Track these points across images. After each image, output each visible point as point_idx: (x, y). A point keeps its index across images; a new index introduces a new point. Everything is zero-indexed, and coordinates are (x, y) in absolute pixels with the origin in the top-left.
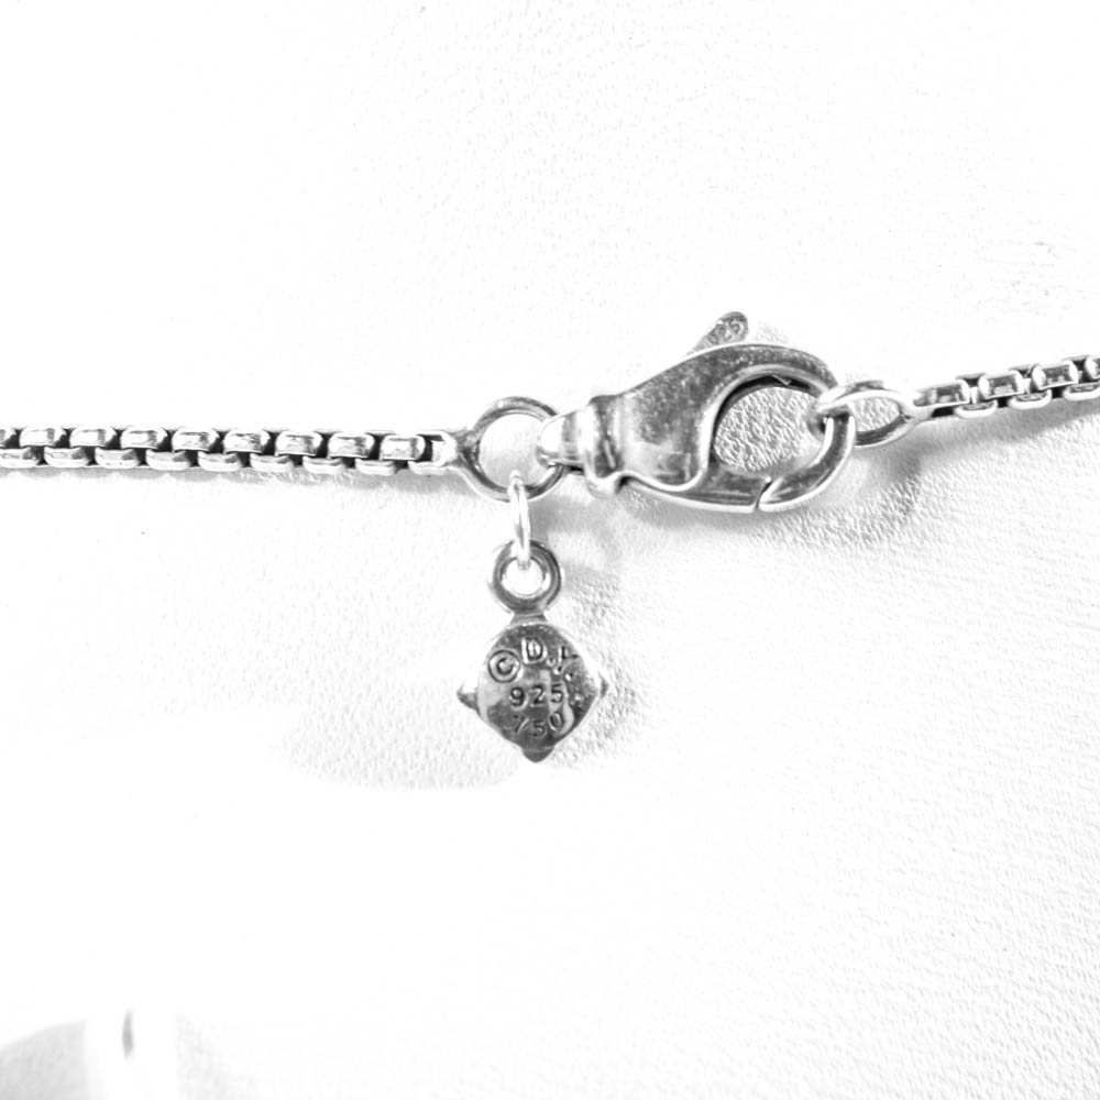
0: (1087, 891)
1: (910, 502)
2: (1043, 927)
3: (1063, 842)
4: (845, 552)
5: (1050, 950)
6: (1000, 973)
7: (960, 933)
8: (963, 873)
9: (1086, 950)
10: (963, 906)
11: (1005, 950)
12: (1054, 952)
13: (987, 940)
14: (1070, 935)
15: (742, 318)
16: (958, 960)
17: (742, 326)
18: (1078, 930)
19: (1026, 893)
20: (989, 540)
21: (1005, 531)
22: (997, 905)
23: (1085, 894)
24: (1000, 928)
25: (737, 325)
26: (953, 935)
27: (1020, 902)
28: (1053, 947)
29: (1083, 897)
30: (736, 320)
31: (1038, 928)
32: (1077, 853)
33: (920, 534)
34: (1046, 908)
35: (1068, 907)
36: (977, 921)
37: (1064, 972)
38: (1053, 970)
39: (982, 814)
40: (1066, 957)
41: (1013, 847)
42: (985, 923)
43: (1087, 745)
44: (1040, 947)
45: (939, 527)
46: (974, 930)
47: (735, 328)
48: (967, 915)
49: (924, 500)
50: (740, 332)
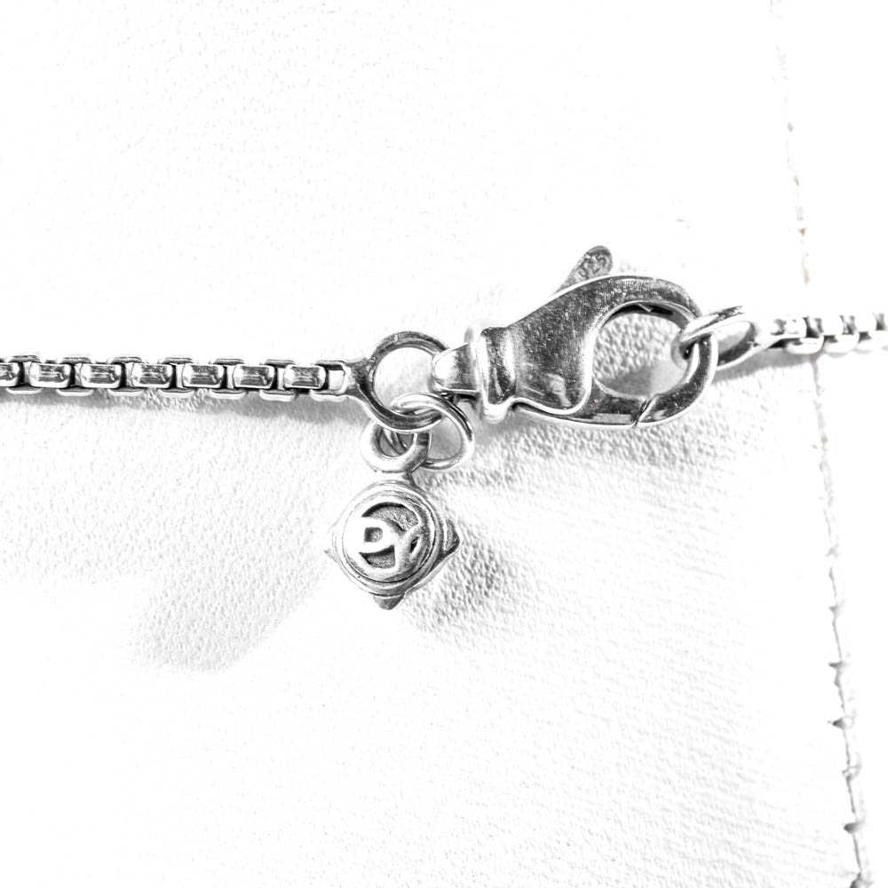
0: (688, 810)
1: (550, 448)
2: (648, 841)
3: (669, 764)
4: (489, 490)
5: (653, 862)
6: (608, 881)
7: (575, 844)
8: (579, 788)
9: (683, 864)
10: (579, 818)
11: (613, 860)
12: (656, 863)
13: (598, 851)
14: (670, 848)
15: (606, 253)
16: (572, 868)
17: (608, 261)
18: (678, 845)
19: (634, 810)
20: (619, 487)
21: (633, 480)
22: (608, 819)
23: (685, 812)
24: (609, 840)
25: (604, 259)
26: (569, 845)
27: (629, 816)
28: (655, 859)
29: (683, 815)
30: (601, 254)
31: (643, 842)
32: (680, 774)
33: (557, 479)
34: (651, 823)
35: (670, 823)
36: (590, 833)
37: (664, 882)
38: (654, 880)
39: (599, 735)
40: (666, 869)
41: (625, 767)
42: (597, 835)
43: (695, 678)
44: (644, 859)
45: (574, 473)
46: (587, 841)
47: (602, 261)
48: (582, 827)
49: (563, 448)
50: (607, 265)
